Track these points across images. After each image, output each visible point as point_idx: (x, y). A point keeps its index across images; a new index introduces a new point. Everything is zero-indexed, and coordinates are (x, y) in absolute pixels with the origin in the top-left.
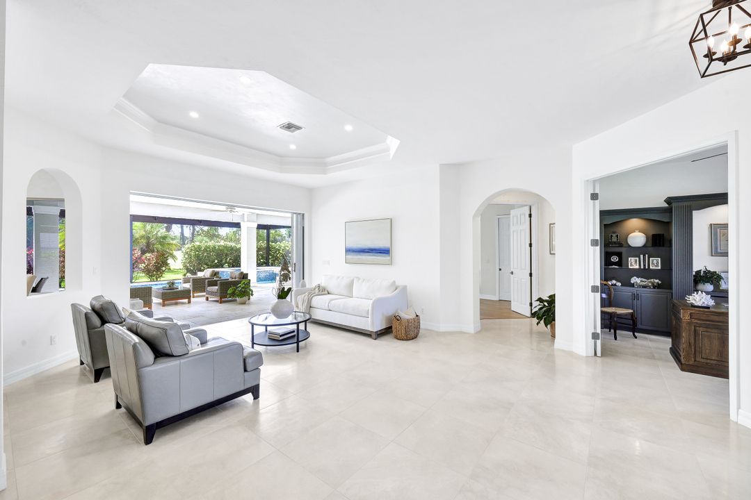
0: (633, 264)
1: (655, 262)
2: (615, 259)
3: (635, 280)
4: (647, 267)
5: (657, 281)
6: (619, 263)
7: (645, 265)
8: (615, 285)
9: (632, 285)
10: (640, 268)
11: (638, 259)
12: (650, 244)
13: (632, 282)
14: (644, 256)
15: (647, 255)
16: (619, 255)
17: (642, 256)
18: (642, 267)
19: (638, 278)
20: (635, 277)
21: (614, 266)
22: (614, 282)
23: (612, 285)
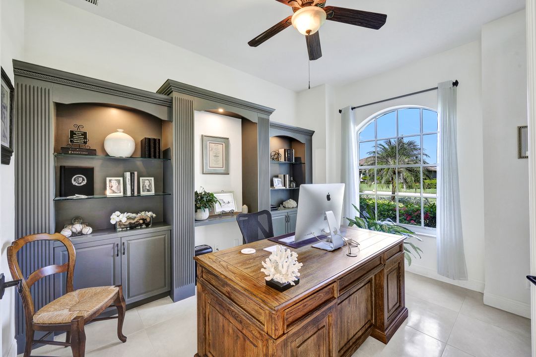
0: (114, 188)
1: (147, 183)
2: (79, 181)
3: (117, 218)
4: (136, 194)
5: (150, 214)
6: (88, 190)
7: (133, 190)
8: (81, 234)
9: (113, 228)
10: (125, 197)
11: (121, 179)
12: (139, 154)
13: (113, 222)
14: (132, 174)
15: (136, 173)
16: (89, 173)
17: (128, 175)
18: (129, 193)
19: (122, 212)
20: (118, 213)
21: (76, 196)
22: (78, 227)
23: (74, 234)
